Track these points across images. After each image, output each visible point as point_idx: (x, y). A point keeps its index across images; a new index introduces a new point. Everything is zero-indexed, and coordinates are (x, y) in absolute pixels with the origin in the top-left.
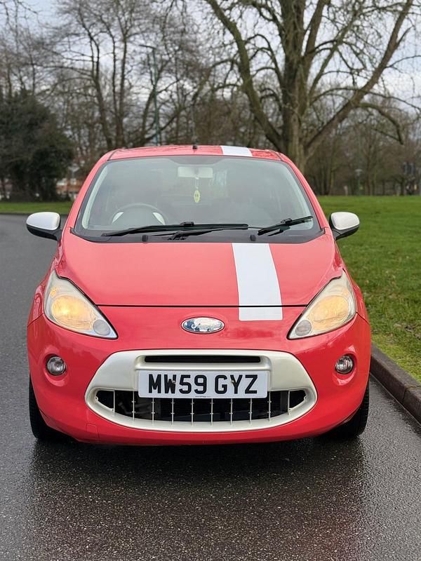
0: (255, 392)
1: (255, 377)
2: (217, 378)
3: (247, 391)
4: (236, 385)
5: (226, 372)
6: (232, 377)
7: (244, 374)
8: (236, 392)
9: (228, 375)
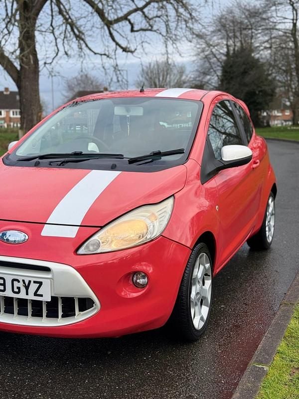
0: (41, 296)
1: (41, 284)
2: (13, 280)
3: (36, 294)
4: (27, 288)
5: (19, 277)
6: (24, 281)
7: (32, 280)
8: (27, 294)
9: (21, 279)
